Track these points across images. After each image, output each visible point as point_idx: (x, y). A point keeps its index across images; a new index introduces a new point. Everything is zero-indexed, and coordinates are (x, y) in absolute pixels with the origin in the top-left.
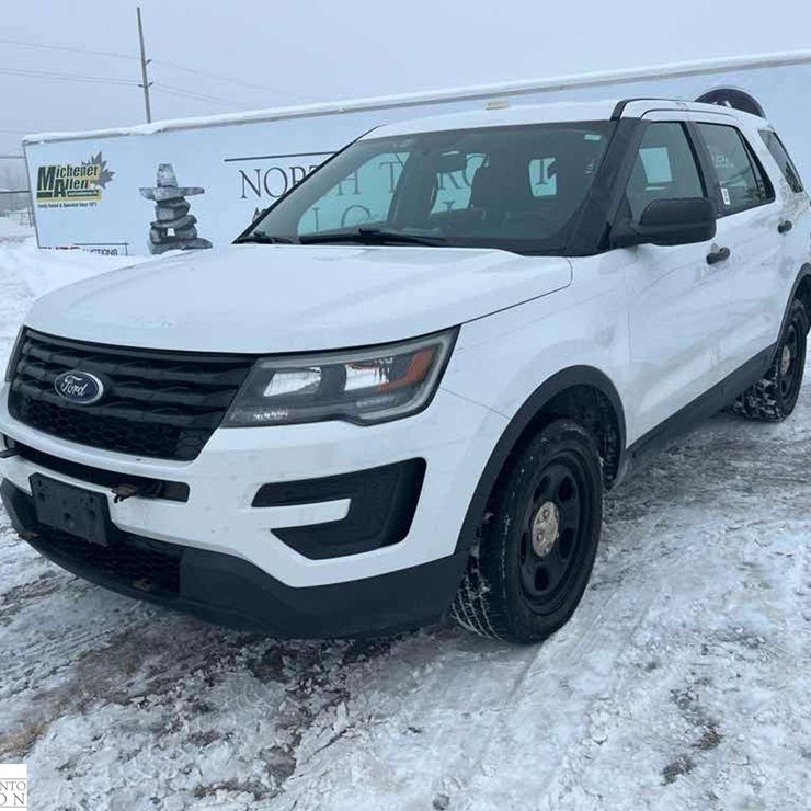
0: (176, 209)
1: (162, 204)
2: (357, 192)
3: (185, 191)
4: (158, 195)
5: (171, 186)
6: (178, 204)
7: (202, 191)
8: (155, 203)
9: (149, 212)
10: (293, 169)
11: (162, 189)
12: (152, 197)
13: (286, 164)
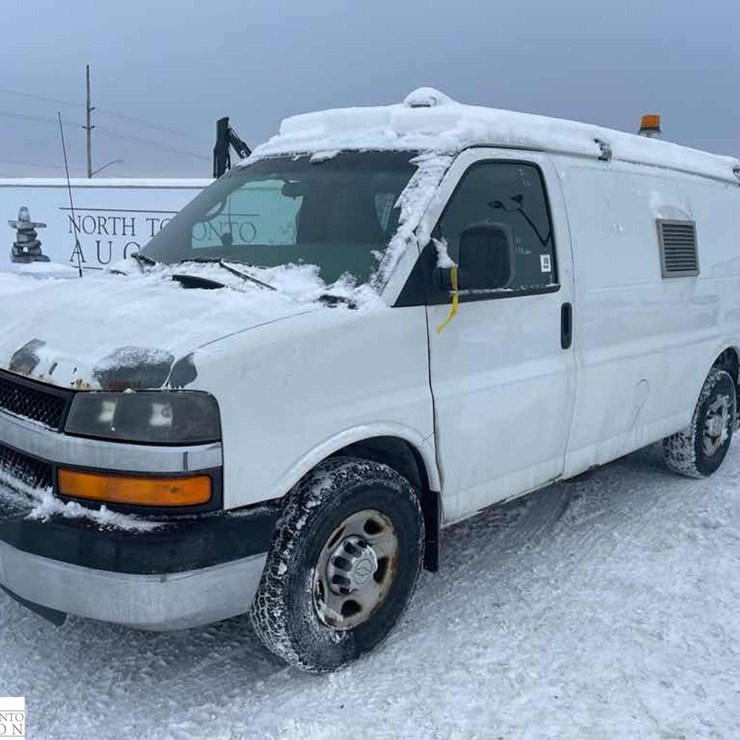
0: (29, 235)
1: (21, 232)
2: (133, 235)
3: (35, 225)
4: (19, 226)
5: (26, 221)
6: (30, 233)
7: (45, 226)
8: (16, 231)
9: (12, 236)
10: (99, 218)
11: (21, 223)
12: (15, 227)
13: (95, 215)
